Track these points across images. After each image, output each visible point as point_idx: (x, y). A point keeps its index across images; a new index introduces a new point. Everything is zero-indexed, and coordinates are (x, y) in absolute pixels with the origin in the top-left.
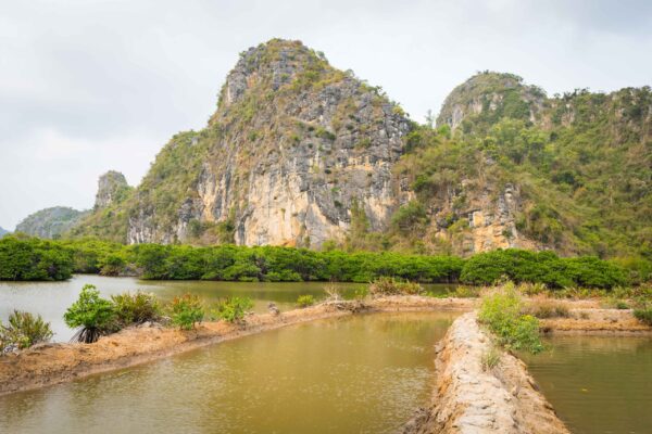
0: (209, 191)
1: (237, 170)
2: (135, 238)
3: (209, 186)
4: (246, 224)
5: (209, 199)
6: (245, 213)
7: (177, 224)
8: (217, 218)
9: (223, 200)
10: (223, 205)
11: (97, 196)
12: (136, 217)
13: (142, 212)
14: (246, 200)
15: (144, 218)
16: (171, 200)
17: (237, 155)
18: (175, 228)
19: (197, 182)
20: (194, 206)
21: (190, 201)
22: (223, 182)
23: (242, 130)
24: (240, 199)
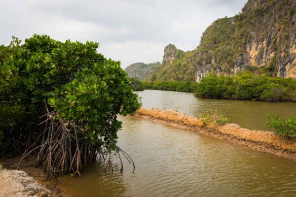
0: (254, 48)
1: (275, 35)
2: (200, 76)
3: (254, 46)
4: (287, 67)
5: (253, 53)
6: (287, 60)
7: (233, 68)
8: (259, 64)
9: (264, 53)
10: (264, 56)
11: (164, 56)
12: (201, 65)
13: (204, 62)
14: (288, 52)
15: (206, 65)
16: (229, 54)
17: (277, 25)
18: (232, 70)
19: (246, 43)
20: (244, 57)
21: (242, 55)
22: (265, 42)
23: (281, 9)
24: (281, 52)
